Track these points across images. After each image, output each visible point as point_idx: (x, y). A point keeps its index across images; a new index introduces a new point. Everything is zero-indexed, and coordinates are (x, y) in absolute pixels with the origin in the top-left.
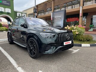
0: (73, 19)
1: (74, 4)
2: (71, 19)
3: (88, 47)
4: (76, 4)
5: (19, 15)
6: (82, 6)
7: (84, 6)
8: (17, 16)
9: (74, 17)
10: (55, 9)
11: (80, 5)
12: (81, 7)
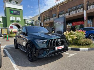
0: (78, 22)
1: (77, 9)
2: (76, 23)
3: (86, 51)
4: (79, 9)
5: (28, 22)
6: (86, 9)
7: (88, 9)
8: (26, 23)
9: (79, 21)
10: (59, 15)
11: (83, 9)
12: (85, 11)
